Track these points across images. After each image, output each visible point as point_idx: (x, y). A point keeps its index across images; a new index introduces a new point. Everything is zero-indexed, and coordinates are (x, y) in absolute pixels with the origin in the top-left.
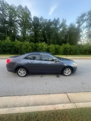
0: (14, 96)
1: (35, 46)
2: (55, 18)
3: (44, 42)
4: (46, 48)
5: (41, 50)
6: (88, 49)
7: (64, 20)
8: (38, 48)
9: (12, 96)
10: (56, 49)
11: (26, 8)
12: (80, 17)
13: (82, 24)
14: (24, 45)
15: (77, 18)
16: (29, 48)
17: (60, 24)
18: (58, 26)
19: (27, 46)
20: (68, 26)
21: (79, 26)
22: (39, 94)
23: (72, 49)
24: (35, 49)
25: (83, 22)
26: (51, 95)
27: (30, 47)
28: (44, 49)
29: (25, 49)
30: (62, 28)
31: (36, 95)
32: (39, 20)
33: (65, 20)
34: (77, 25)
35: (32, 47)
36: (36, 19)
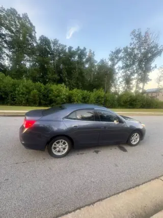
0: (79, 208)
1: (45, 89)
2: (79, 47)
3: (63, 84)
4: (67, 94)
5: (56, 97)
6: (129, 99)
7: (92, 52)
8: (50, 93)
9: (74, 211)
10: (84, 98)
11: (26, 17)
12: (115, 53)
13: (117, 63)
14: (21, 86)
15: (110, 53)
16: (32, 93)
17: (87, 57)
18: (84, 60)
19: (27, 88)
20: (98, 62)
21: (113, 65)
22: (123, 191)
23: (108, 99)
24: (44, 96)
25: (118, 61)
26: (141, 186)
27: (35, 91)
28: (62, 97)
29: (23, 94)
30: (89, 63)
31: (118, 193)
32: (52, 45)
33: (94, 52)
34: (110, 63)
35: (40, 91)
36: (45, 41)
